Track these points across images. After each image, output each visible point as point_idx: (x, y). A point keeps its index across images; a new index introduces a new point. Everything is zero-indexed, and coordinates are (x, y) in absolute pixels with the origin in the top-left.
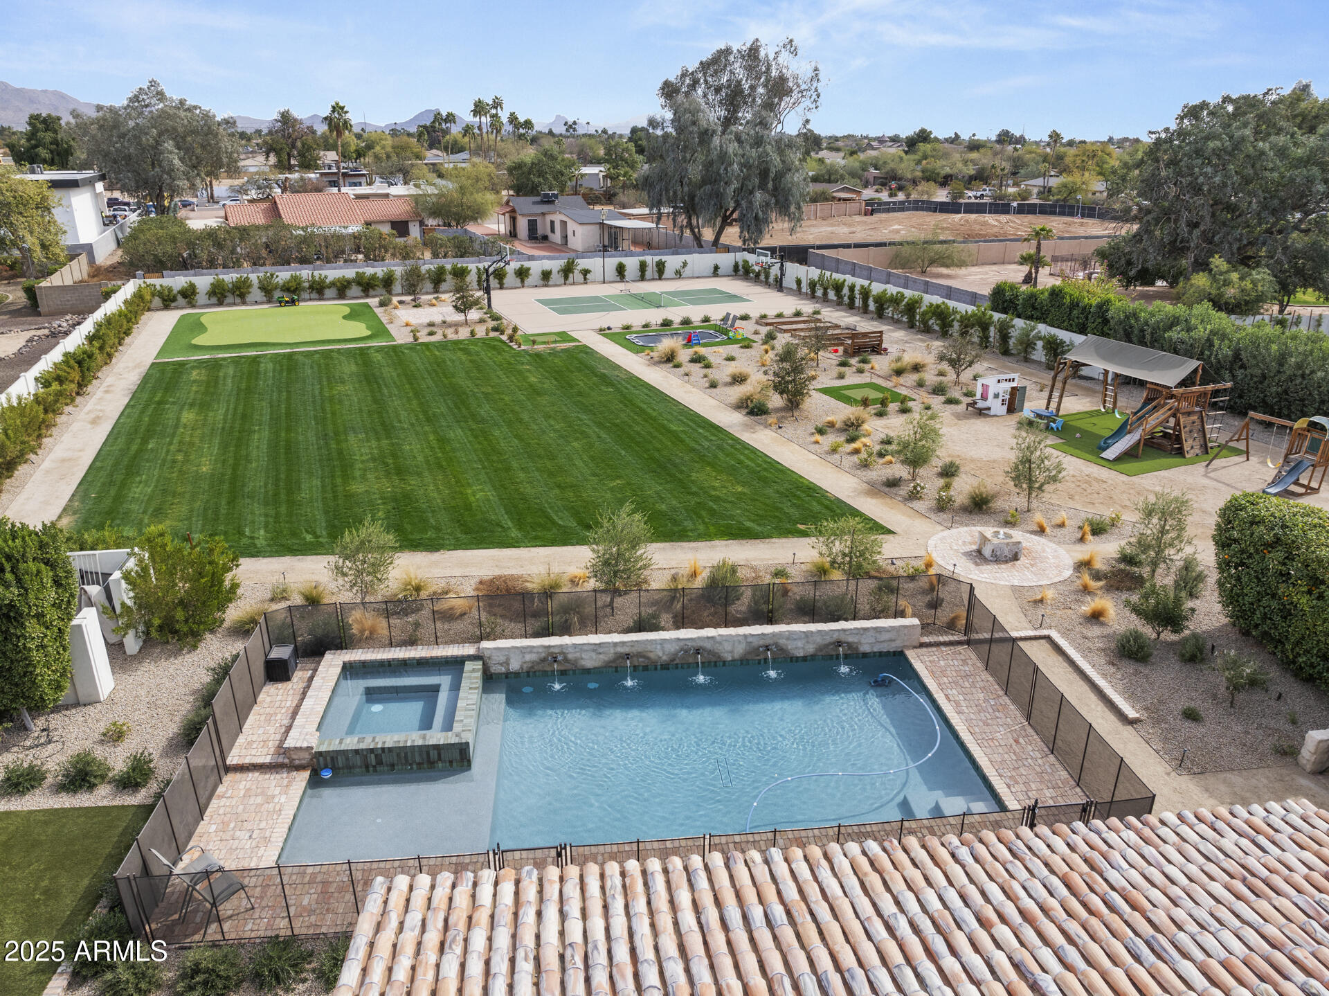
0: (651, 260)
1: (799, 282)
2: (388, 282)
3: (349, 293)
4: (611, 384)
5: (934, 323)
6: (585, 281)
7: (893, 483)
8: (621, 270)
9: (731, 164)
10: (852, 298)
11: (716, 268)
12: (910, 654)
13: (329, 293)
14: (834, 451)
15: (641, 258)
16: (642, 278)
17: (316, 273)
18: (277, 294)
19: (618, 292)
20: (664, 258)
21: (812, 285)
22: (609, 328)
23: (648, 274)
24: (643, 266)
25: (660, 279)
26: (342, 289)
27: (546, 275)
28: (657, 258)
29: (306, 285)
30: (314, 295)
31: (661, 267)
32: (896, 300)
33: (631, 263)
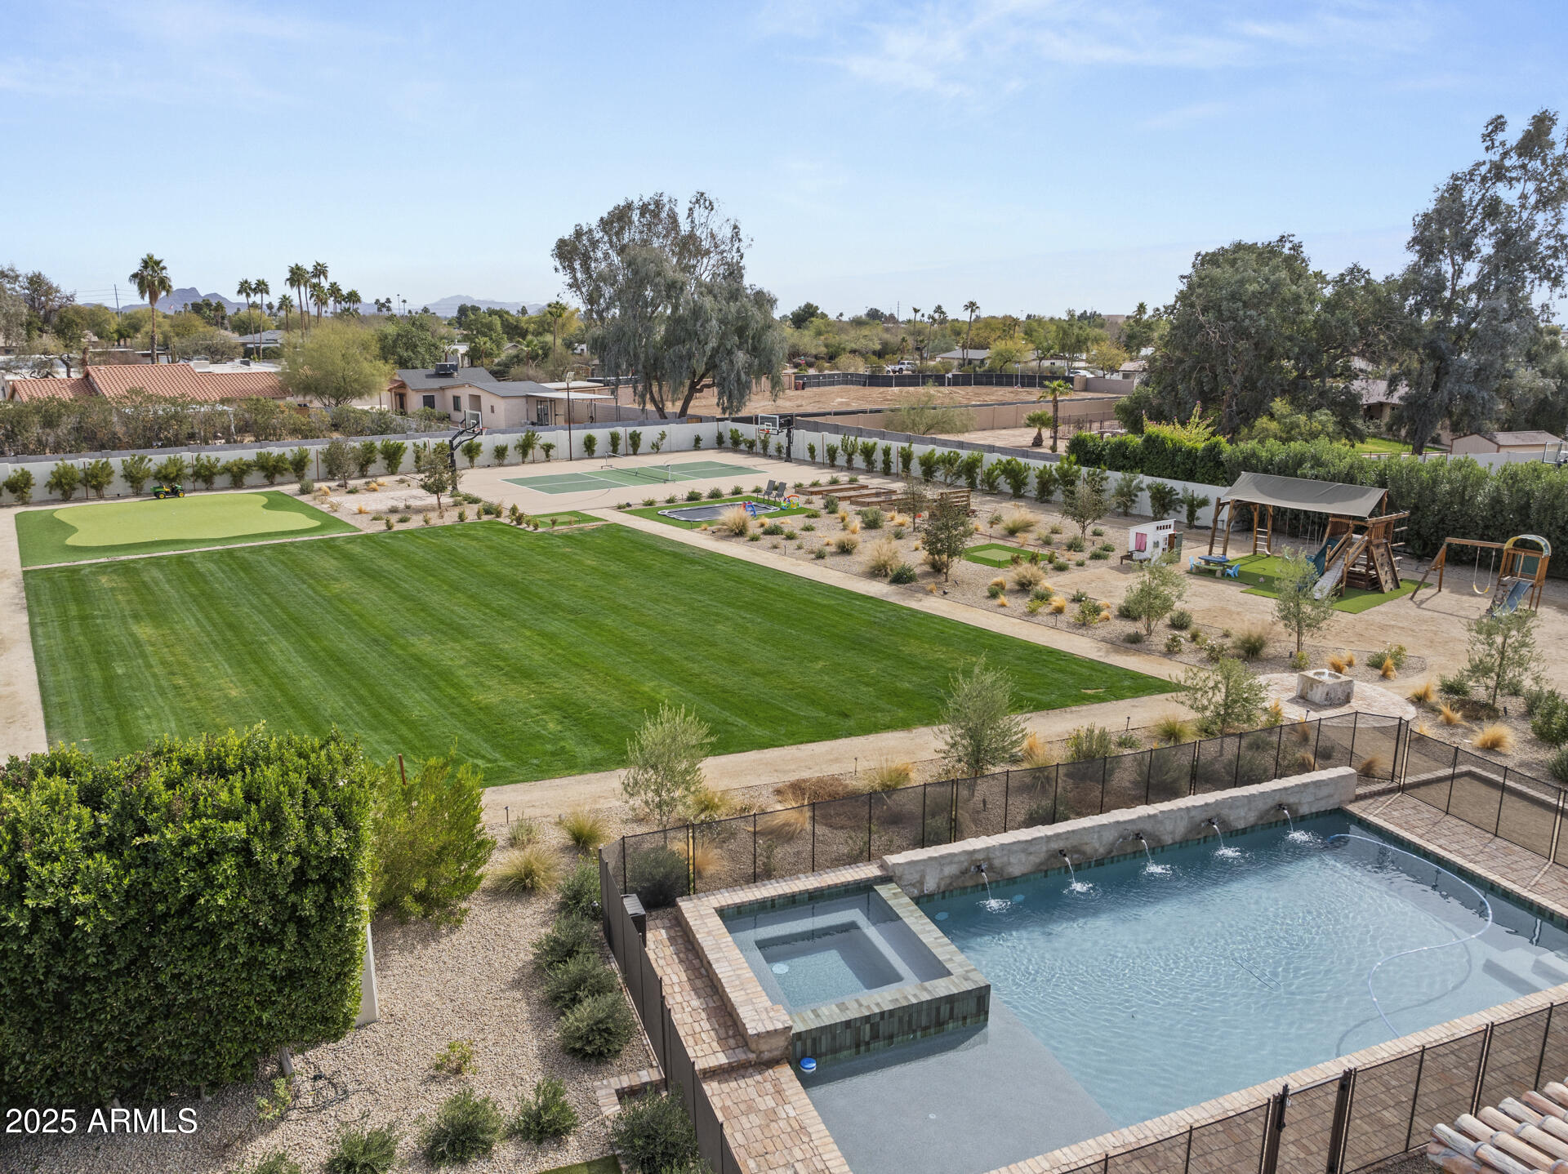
0: (623, 431)
1: (812, 450)
2: (299, 465)
3: (247, 480)
4: (692, 562)
5: (1004, 484)
6: (548, 458)
7: (1134, 640)
8: (589, 444)
10: (887, 463)
12: (1354, 808)
13: (218, 481)
14: (1032, 613)
15: (612, 430)
16: (614, 453)
17: (203, 455)
18: (149, 485)
19: (598, 469)
20: (638, 429)
21: (832, 452)
22: (629, 505)
23: (621, 447)
24: (615, 439)
25: (635, 454)
26: (237, 477)
27: (500, 453)
28: (630, 430)
29: (189, 471)
30: (200, 484)
31: (635, 440)
32: (948, 461)
33: (601, 435)
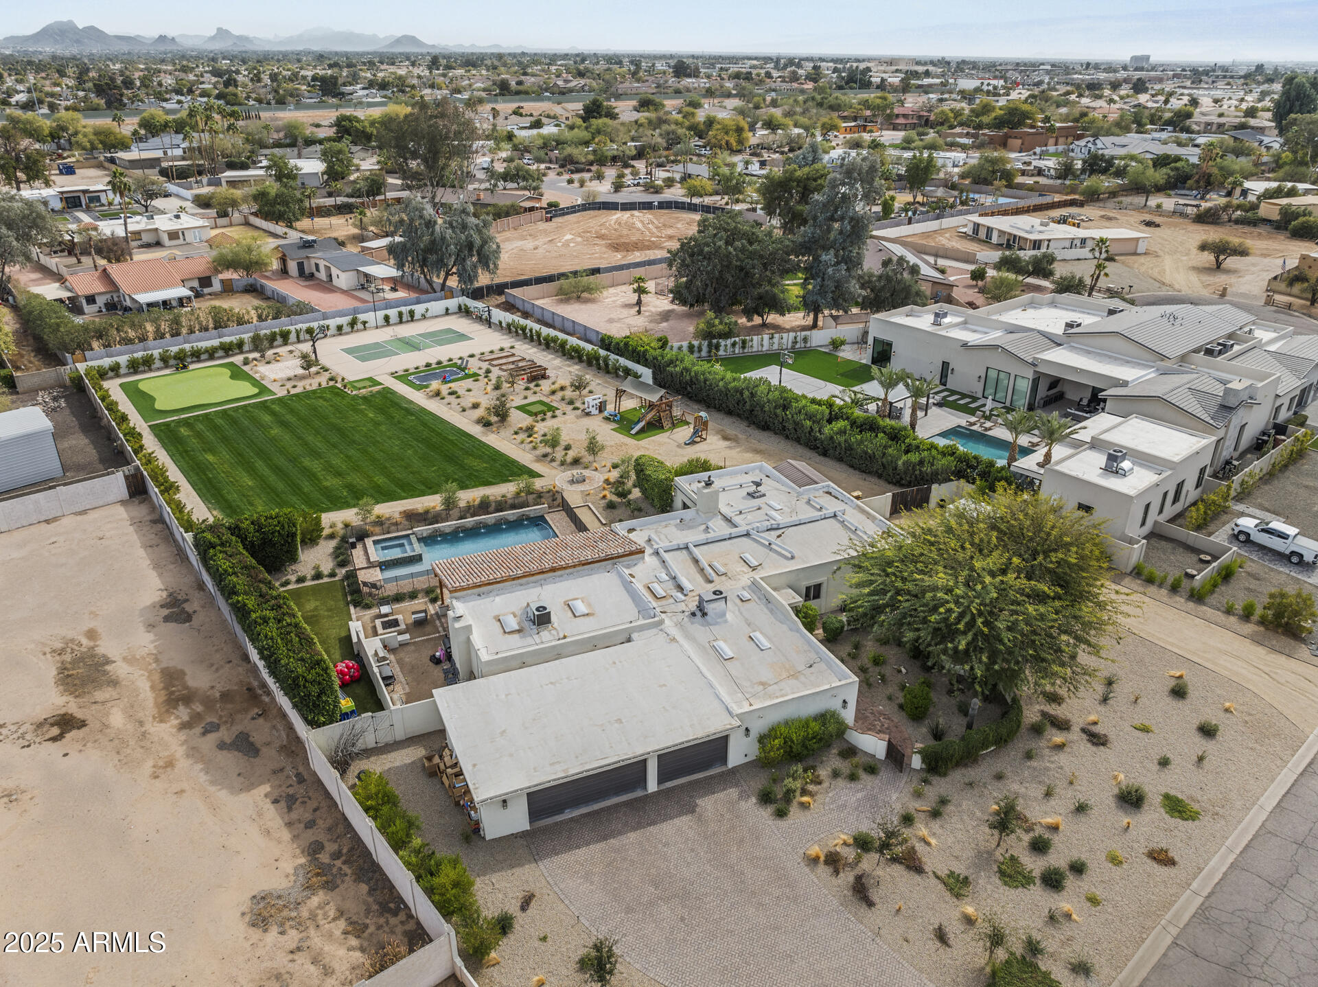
0: (404, 309)
1: (500, 323)
2: (240, 345)
6: (365, 328)
7: (545, 456)
8: (387, 318)
9: (448, 245)
10: (531, 337)
11: (447, 309)
12: (545, 516)
13: (203, 357)
14: (522, 442)
15: (399, 310)
16: (401, 322)
17: (195, 345)
18: (172, 362)
19: (388, 338)
20: (413, 307)
21: (509, 326)
22: (396, 372)
23: (404, 319)
24: (400, 314)
25: (412, 321)
27: (340, 328)
28: (409, 308)
29: (190, 354)
30: (195, 360)
31: (412, 313)
32: (555, 340)
33: (393, 313)
